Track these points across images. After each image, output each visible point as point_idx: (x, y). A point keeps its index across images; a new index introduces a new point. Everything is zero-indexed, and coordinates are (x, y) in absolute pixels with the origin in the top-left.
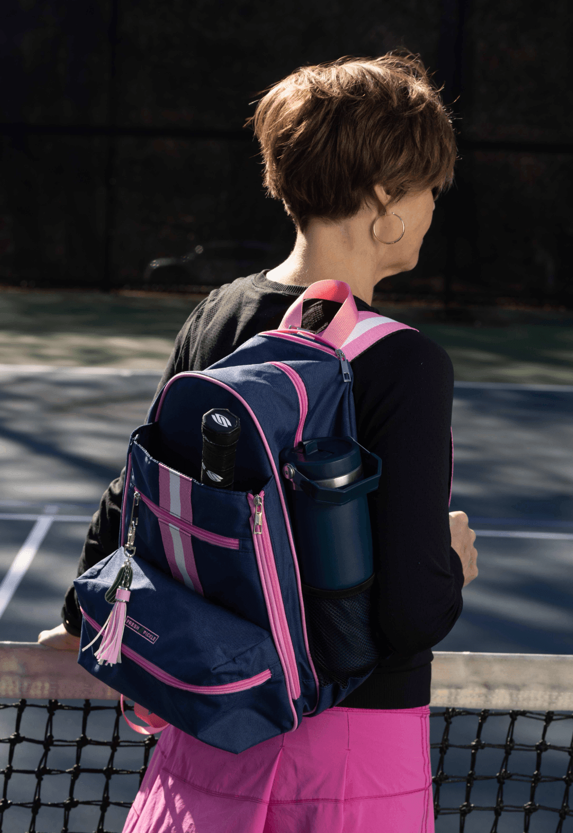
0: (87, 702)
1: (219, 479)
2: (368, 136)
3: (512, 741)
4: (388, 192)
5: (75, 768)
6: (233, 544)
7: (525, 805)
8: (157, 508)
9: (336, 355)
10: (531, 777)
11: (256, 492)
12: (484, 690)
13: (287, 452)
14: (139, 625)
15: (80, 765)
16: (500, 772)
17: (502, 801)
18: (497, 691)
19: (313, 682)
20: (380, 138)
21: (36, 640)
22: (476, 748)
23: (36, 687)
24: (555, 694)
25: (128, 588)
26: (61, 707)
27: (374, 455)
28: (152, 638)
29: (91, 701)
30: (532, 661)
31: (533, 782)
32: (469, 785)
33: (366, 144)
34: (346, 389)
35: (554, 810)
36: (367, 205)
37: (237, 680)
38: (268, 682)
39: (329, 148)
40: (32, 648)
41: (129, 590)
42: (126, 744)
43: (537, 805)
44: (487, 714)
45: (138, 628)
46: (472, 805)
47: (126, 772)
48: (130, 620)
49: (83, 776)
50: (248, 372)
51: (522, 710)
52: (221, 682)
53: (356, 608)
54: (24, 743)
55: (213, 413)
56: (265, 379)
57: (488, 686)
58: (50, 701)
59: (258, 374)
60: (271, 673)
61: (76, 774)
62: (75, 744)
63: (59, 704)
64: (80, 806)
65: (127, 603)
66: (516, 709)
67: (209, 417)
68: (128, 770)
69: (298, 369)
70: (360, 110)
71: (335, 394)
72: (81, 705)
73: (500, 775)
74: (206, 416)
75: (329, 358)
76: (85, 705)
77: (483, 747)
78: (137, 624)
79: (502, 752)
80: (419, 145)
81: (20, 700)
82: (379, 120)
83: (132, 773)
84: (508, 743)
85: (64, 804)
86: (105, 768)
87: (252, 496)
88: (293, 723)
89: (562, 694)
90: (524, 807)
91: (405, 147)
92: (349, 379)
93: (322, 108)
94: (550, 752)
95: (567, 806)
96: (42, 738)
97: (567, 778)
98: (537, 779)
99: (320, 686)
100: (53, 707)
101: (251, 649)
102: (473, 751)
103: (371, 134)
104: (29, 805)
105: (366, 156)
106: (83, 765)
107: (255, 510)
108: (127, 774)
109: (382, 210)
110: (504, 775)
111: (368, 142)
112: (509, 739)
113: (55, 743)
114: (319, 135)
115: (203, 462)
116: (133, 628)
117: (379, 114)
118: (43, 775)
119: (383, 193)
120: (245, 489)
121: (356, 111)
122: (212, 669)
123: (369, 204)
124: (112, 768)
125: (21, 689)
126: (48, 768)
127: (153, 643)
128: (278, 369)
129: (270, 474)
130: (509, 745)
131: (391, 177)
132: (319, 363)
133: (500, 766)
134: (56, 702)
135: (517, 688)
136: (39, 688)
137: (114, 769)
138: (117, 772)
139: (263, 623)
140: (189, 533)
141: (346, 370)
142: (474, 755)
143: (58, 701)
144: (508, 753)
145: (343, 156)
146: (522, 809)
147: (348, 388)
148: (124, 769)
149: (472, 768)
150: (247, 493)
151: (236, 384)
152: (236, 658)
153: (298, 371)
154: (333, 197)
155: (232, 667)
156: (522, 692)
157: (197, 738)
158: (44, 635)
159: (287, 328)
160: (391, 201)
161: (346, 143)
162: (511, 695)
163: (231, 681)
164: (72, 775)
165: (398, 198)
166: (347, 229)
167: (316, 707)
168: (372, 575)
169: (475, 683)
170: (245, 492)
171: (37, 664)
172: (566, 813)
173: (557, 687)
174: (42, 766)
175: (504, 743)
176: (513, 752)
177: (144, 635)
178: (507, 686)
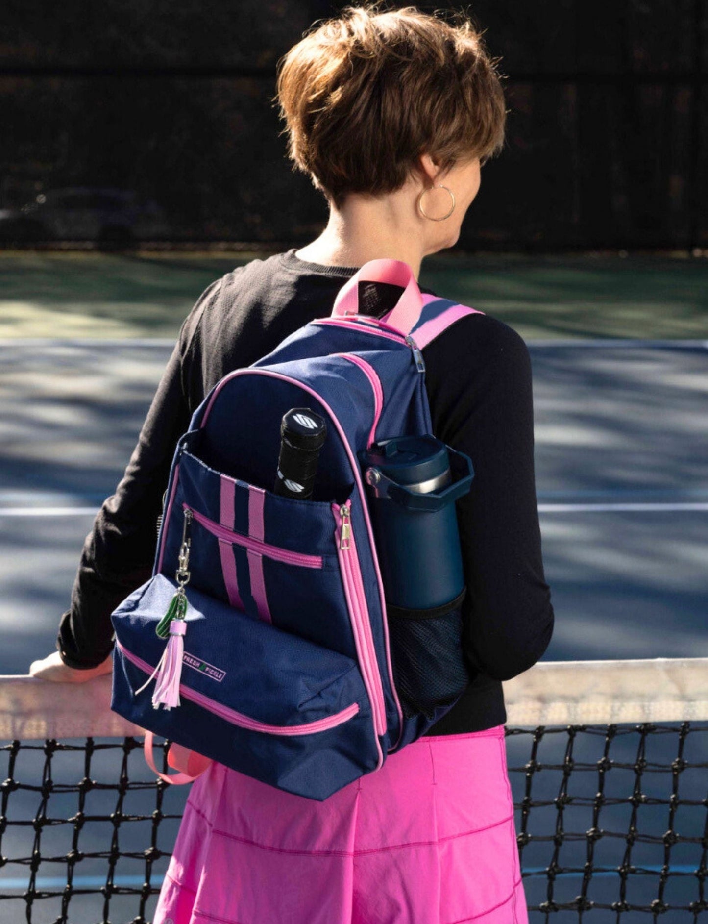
0: (90, 740)
1: (299, 488)
2: (415, 100)
3: (571, 760)
4: (436, 162)
5: (79, 817)
6: (315, 562)
7: (588, 832)
8: (216, 526)
9: (407, 343)
10: (593, 800)
11: (342, 502)
12: (538, 705)
13: (364, 455)
14: (199, 662)
15: (84, 812)
16: (559, 797)
17: (562, 829)
18: (553, 705)
19: (396, 715)
20: (429, 103)
21: (28, 672)
22: (531, 770)
23: (31, 726)
24: (617, 704)
25: (183, 618)
26: (61, 748)
27: (461, 454)
28: (217, 675)
29: (93, 739)
30: (590, 669)
31: (597, 806)
32: (525, 813)
33: (413, 109)
34: (417, 382)
35: (619, 836)
36: (413, 177)
37: (323, 717)
38: (356, 717)
39: (371, 116)
40: (25, 682)
41: (185, 621)
42: (137, 786)
43: (602, 831)
44: (541, 732)
45: (198, 665)
46: (530, 835)
47: (136, 818)
48: (188, 656)
49: (87, 825)
50: (317, 366)
51: (581, 725)
52: (306, 721)
53: (446, 628)
54: (20, 790)
55: (294, 413)
56: (337, 372)
57: (543, 700)
58: (47, 742)
59: (329, 367)
60: (359, 707)
61: (80, 822)
62: (78, 788)
63: (58, 744)
64: (85, 859)
65: (184, 637)
66: (575, 724)
67: (290, 419)
68: (139, 815)
69: (371, 361)
70: (406, 72)
71: (407, 388)
72: (83, 743)
73: (559, 799)
74: (287, 418)
75: (399, 347)
76: (87, 744)
77: (539, 769)
78: (197, 661)
79: (560, 774)
80: (470, 109)
81: (13, 742)
82: (427, 82)
83: (144, 818)
84: (567, 763)
85: (67, 858)
86: (112, 815)
87: (337, 507)
88: (377, 763)
89: (625, 704)
90: (587, 835)
91: (457, 111)
92: (422, 369)
93: (363, 70)
94: (614, 770)
95: (635, 830)
96: (39, 783)
97: (634, 799)
98: (600, 802)
99: (404, 718)
100: (51, 747)
101: (338, 681)
102: (528, 774)
103: (419, 98)
104: (27, 861)
105: (414, 123)
106: (87, 812)
107: (340, 523)
108: (138, 820)
109: (428, 182)
110: (564, 799)
111: (415, 108)
112: (568, 758)
113: (55, 789)
114: (360, 102)
115: (280, 470)
116: (192, 665)
117: (427, 75)
118: (42, 826)
119: (430, 164)
120: (328, 499)
121: (401, 73)
122: (298, 706)
123: (414, 176)
124: (121, 814)
125: (14, 728)
126: (47, 818)
127: (220, 681)
128: (348, 361)
129: (352, 480)
130: (568, 765)
131: (440, 146)
132: (390, 353)
133: (559, 789)
134: (54, 742)
135: (576, 700)
136: (35, 727)
137: (124, 815)
138: (126, 819)
139: (350, 651)
140: (259, 552)
141: (418, 358)
142: (529, 779)
143: (57, 741)
144: (567, 774)
145: (388, 125)
146: (585, 837)
147: (420, 381)
148: (135, 815)
149: (528, 793)
150: (331, 504)
151: (308, 380)
152: (322, 692)
153: (370, 363)
154: (375, 170)
155: (319, 703)
156: (580, 705)
157: (276, 786)
158: (37, 667)
159: (342, 314)
160: (439, 173)
161: (390, 109)
162: (569, 709)
163: (317, 719)
164: (76, 824)
165: (447, 169)
166: (391, 206)
167: (398, 743)
168: (463, 590)
169: (527, 696)
170: (330, 501)
171: (30, 700)
172: (634, 838)
173: (619, 696)
174: (41, 816)
175: (561, 763)
176: (573, 773)
177: (207, 672)
178: (564, 698)
